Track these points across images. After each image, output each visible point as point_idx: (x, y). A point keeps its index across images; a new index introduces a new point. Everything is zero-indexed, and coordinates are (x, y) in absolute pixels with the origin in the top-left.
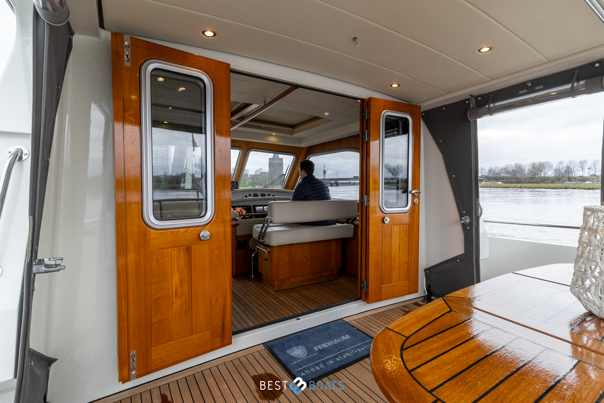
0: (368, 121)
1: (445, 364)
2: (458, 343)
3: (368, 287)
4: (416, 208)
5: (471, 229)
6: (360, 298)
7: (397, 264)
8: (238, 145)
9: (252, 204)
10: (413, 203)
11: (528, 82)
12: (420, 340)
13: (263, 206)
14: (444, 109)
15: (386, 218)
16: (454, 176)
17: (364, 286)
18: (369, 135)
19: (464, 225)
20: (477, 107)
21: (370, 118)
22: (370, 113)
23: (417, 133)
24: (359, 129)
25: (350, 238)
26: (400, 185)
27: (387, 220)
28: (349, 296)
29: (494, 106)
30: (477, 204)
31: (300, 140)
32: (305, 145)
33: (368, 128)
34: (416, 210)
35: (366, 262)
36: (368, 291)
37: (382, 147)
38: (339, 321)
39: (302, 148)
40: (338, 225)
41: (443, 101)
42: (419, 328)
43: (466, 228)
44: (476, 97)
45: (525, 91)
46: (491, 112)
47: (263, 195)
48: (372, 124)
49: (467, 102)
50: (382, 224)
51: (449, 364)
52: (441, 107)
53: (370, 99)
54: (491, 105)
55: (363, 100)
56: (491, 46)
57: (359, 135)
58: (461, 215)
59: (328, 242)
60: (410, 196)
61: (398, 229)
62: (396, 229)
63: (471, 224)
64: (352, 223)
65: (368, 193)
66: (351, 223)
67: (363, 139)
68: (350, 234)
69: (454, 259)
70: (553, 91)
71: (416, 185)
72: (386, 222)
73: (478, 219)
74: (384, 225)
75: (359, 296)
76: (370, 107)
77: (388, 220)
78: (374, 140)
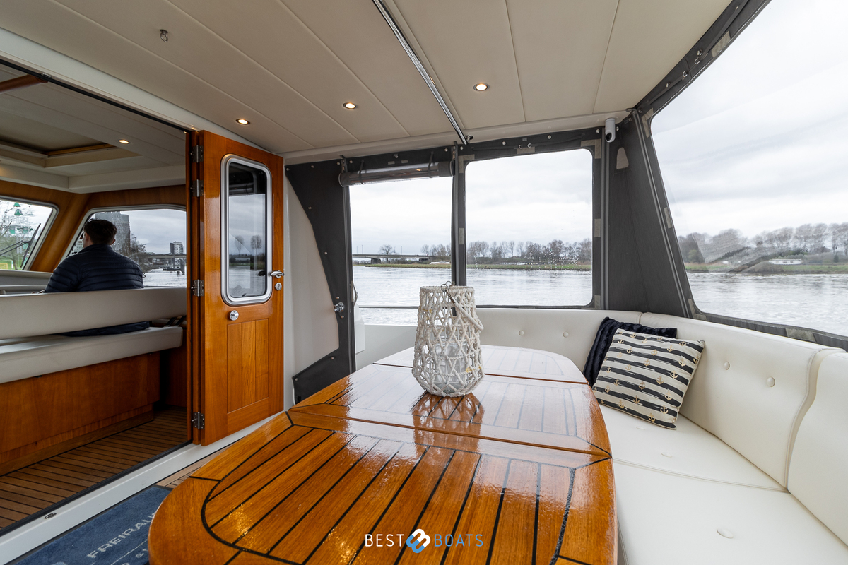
0: (200, 166)
1: (263, 499)
2: (289, 465)
3: (204, 421)
4: (279, 295)
5: (346, 317)
6: (190, 442)
7: (251, 377)
10: (274, 289)
11: (396, 153)
12: (237, 479)
14: (313, 167)
15: (232, 313)
16: (326, 253)
17: (197, 421)
18: (203, 188)
19: (338, 313)
20: (348, 171)
21: (203, 163)
22: (203, 153)
23: (278, 194)
24: (185, 177)
25: (175, 348)
26: (255, 264)
27: (233, 315)
28: (171, 443)
29: (366, 174)
30: (352, 286)
31: (68, 179)
32: (78, 188)
33: (201, 176)
34: (279, 298)
35: (200, 384)
36: (204, 426)
37: (224, 209)
38: (146, 491)
39: (72, 196)
40: (152, 329)
41: (311, 156)
42: (241, 462)
43: (340, 317)
44: (348, 160)
45: (393, 163)
46: (363, 180)
48: (206, 171)
49: (339, 164)
50: (226, 322)
51: (270, 496)
52: (310, 164)
53: (202, 133)
54: (363, 172)
55: (190, 133)
56: (356, 104)
57: (184, 185)
58: (335, 302)
59: (129, 362)
60: (269, 279)
61: (253, 327)
62: (250, 327)
63: (345, 311)
64: (180, 324)
65: (201, 276)
66: (177, 324)
67: (192, 193)
68: (175, 342)
69: (328, 357)
70: (418, 167)
71: (278, 264)
72: (233, 319)
73: (352, 304)
74: (230, 322)
75: (189, 439)
76: (203, 145)
77: (237, 314)
78: (212, 196)
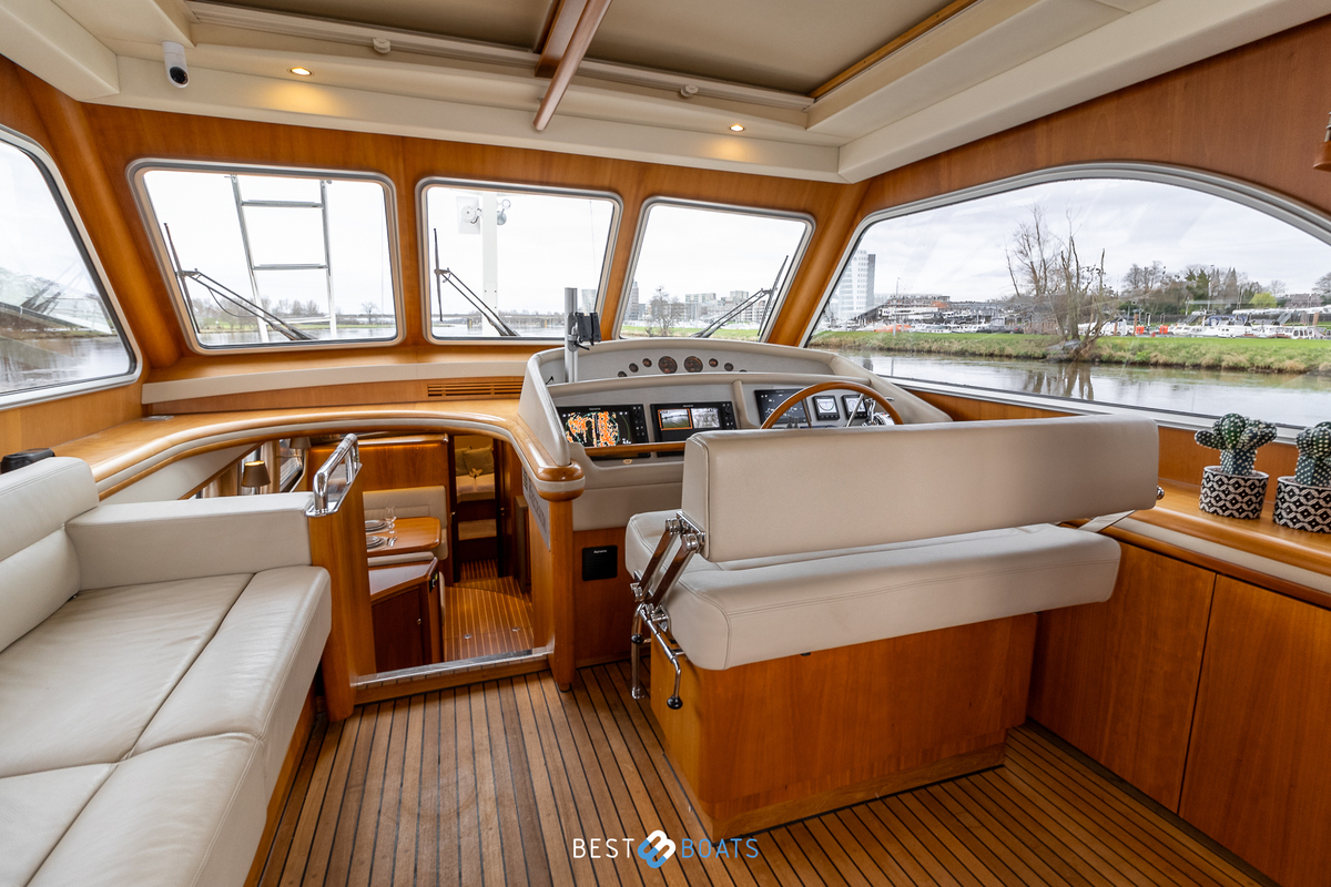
8: (606, 183)
9: (646, 399)
13: (689, 406)
47: (693, 365)
